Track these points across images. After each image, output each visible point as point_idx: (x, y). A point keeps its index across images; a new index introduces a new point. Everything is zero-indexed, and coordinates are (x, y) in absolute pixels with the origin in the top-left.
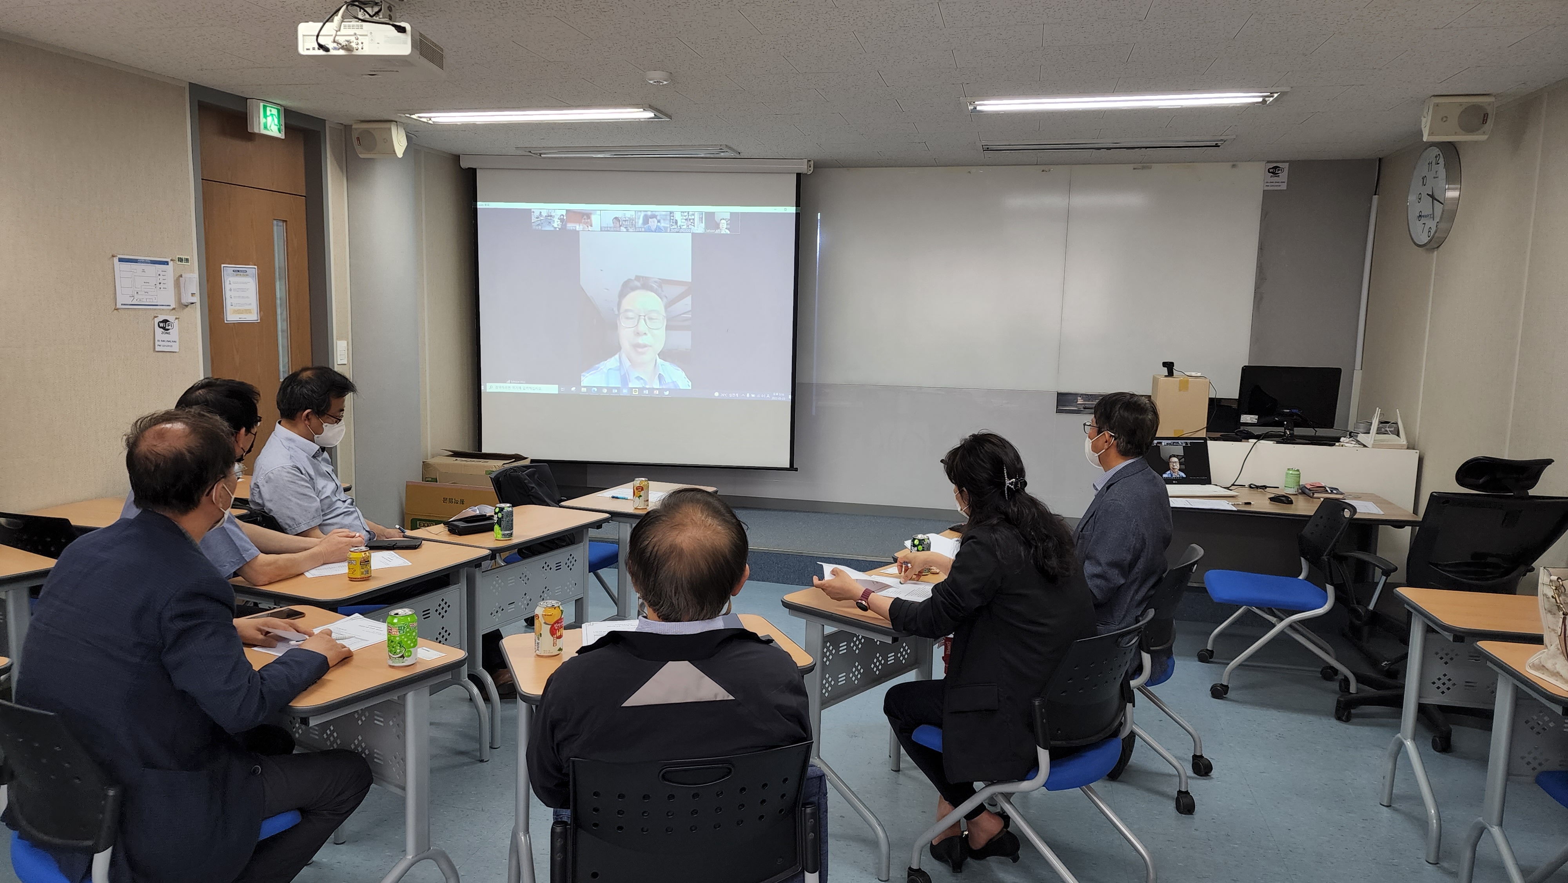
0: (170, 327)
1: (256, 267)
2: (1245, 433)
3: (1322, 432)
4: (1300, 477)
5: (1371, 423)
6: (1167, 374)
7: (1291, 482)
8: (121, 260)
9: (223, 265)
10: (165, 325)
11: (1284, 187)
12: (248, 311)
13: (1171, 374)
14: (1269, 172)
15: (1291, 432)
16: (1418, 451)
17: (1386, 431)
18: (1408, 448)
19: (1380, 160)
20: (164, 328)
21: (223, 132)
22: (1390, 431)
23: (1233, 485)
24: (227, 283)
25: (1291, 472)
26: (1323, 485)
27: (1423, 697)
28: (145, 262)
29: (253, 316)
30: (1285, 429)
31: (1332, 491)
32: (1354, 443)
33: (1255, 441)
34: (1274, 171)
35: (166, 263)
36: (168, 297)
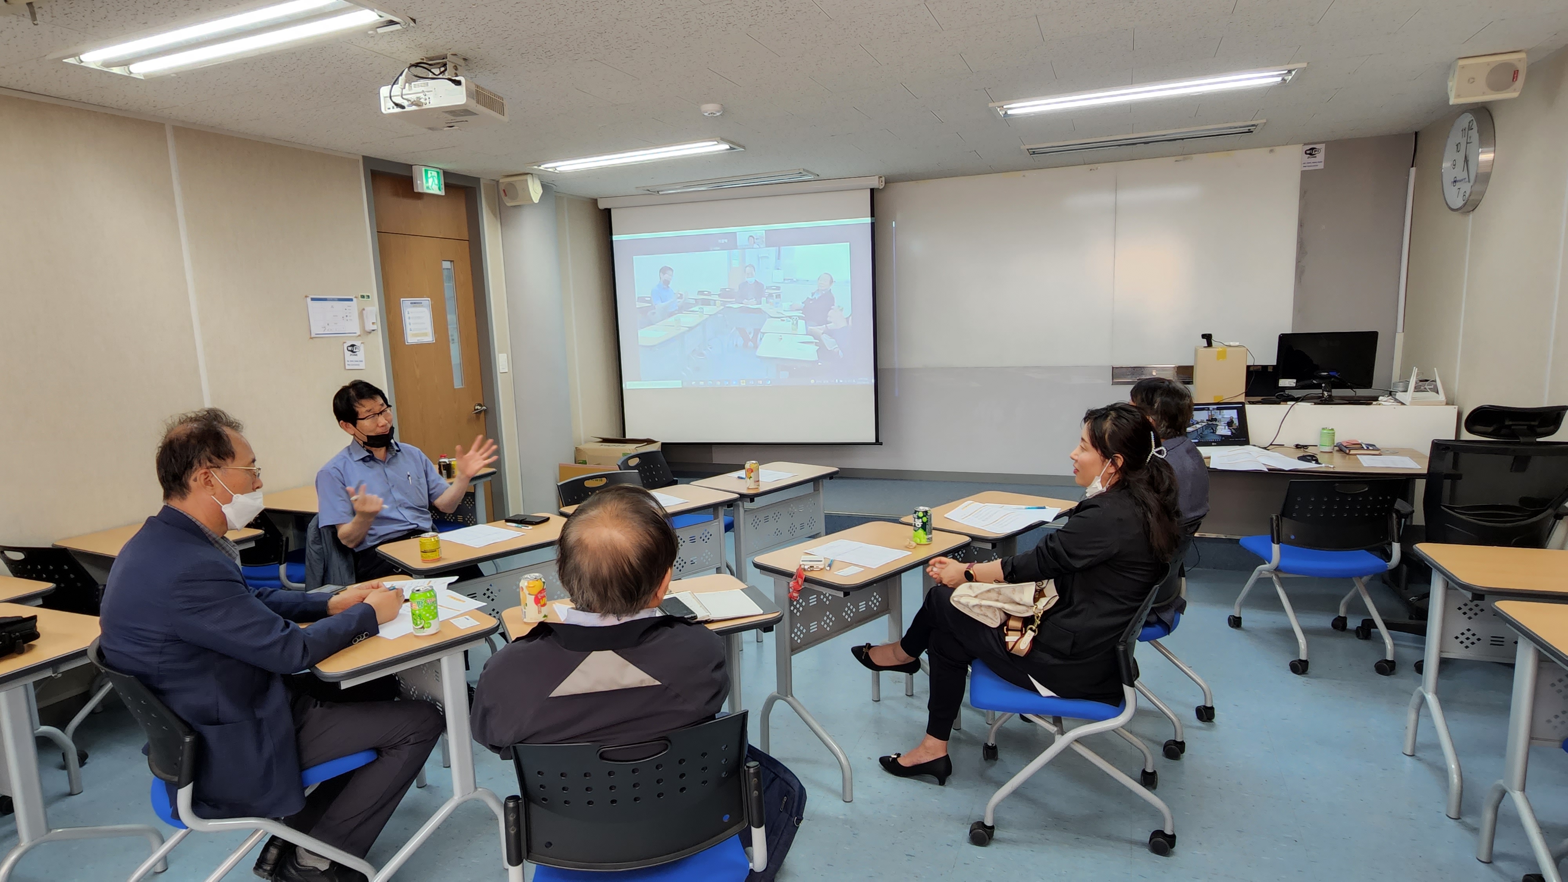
0: (357, 350)
1: (429, 299)
2: (1285, 396)
3: (1361, 392)
4: (1334, 436)
5: (1409, 382)
6: (1206, 345)
7: (1326, 441)
8: (313, 299)
9: (402, 299)
10: (352, 348)
11: (1321, 166)
12: (426, 334)
13: (1210, 344)
14: (1306, 153)
15: (1329, 393)
16: (1457, 407)
17: (1425, 388)
18: (1447, 404)
19: (1416, 133)
20: (352, 351)
21: (396, 194)
22: (1429, 389)
23: (1271, 445)
24: (406, 313)
25: (1325, 431)
26: (1360, 442)
27: (1445, 652)
28: (333, 300)
29: (429, 338)
30: (1323, 391)
31: (1368, 448)
32: (1393, 401)
33: (1292, 403)
34: (1311, 152)
35: (351, 300)
36: (354, 327)
